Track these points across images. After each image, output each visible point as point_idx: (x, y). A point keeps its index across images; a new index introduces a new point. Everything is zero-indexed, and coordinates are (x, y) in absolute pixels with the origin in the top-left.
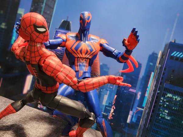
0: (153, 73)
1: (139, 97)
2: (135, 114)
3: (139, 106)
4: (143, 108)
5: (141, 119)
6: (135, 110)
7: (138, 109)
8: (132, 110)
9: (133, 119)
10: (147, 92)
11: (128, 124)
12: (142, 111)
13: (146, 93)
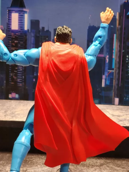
0: (115, 35)
1: (107, 60)
2: (107, 77)
3: (109, 69)
4: (113, 69)
5: (114, 80)
6: (107, 73)
7: (109, 72)
8: (104, 74)
9: (107, 82)
10: (113, 53)
11: (104, 87)
12: (113, 73)
13: (113, 55)
